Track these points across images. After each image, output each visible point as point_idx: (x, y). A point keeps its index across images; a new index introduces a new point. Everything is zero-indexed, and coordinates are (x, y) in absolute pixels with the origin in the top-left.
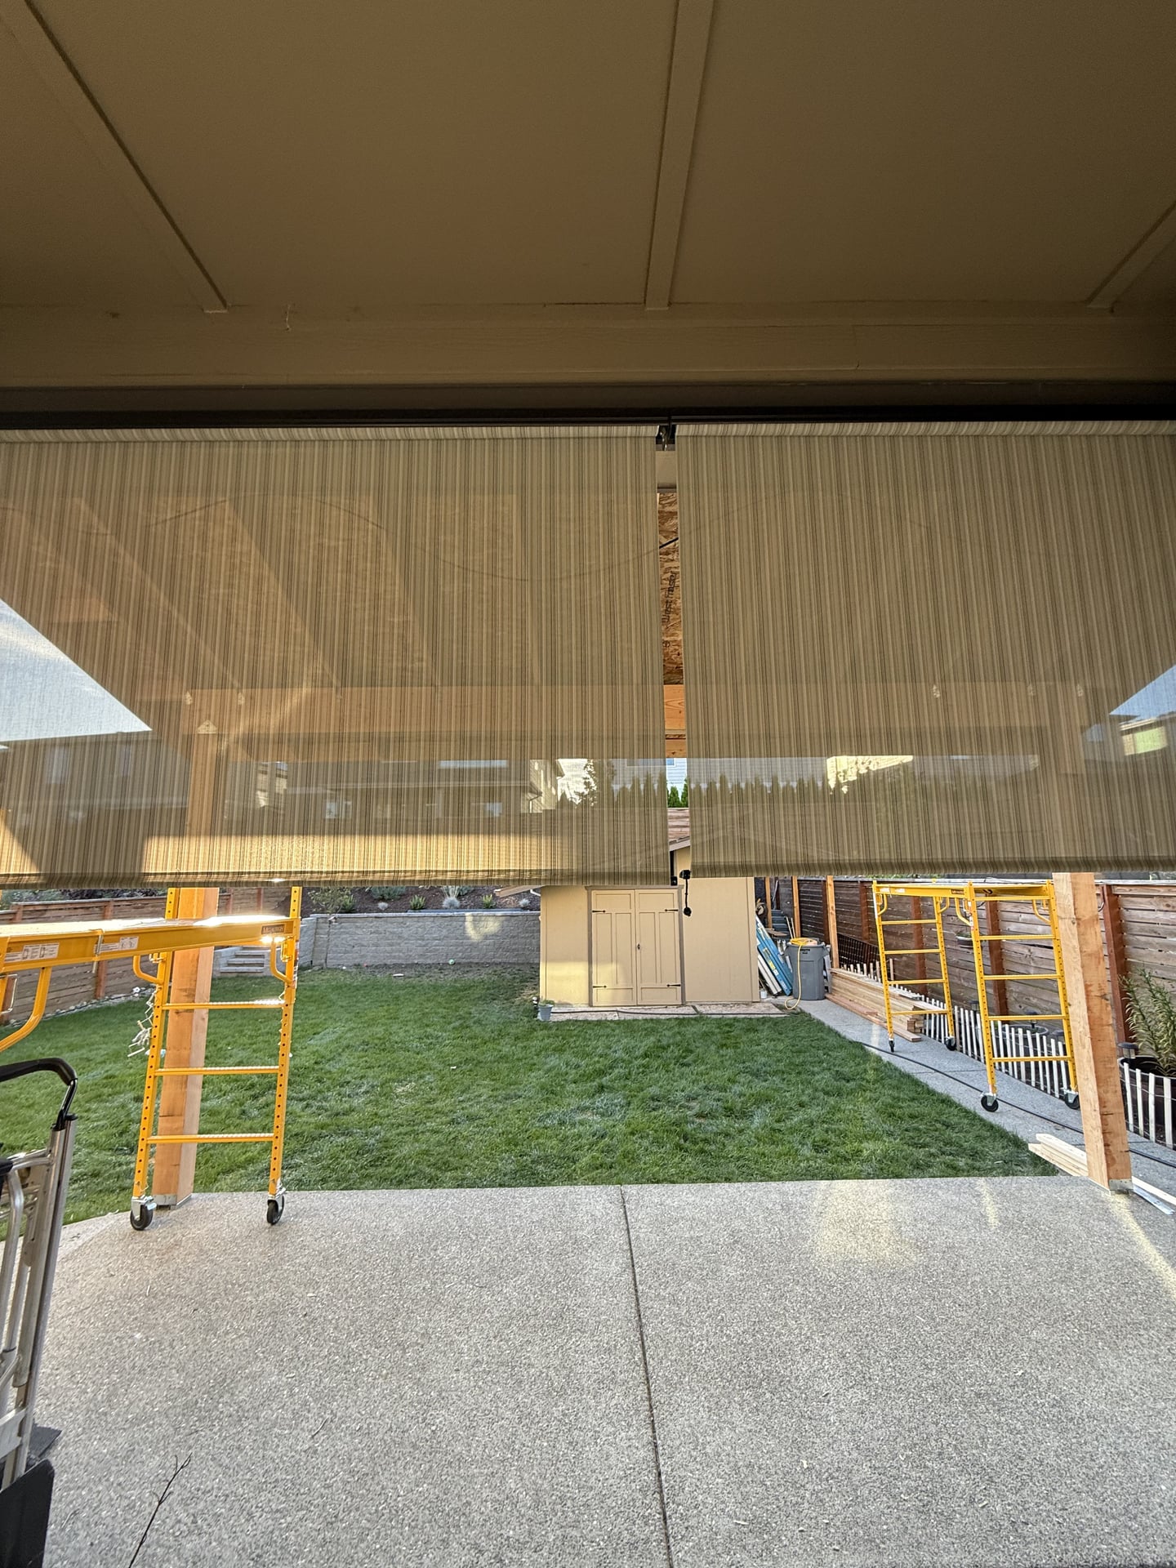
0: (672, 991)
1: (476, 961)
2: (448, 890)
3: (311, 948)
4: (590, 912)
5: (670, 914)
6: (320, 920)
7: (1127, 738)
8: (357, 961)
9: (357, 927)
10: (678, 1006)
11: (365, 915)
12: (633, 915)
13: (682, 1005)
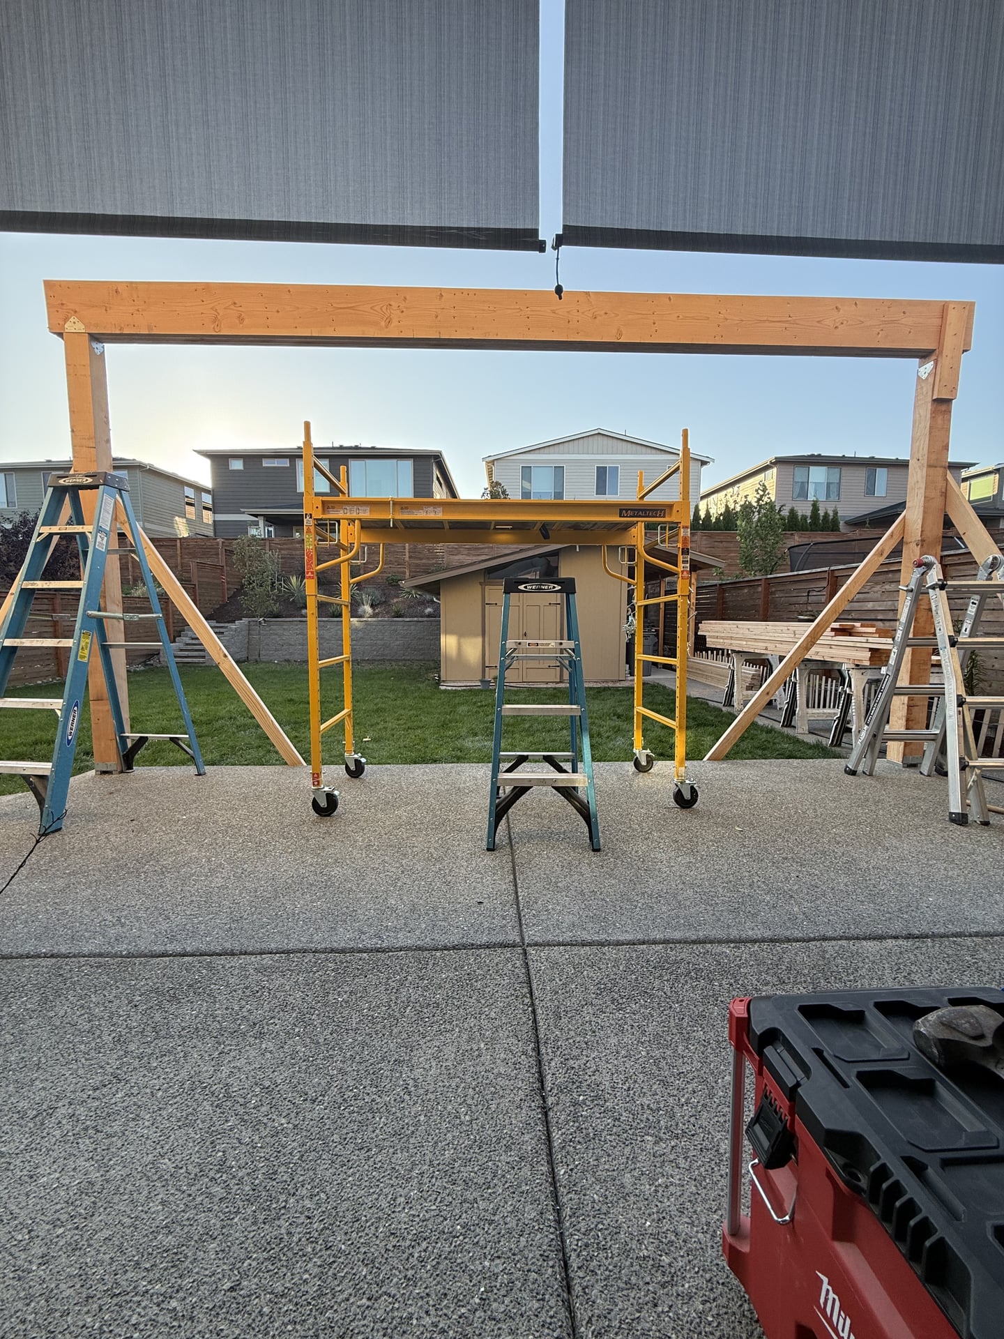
0: (552, 671)
1: (389, 658)
2: (362, 599)
3: (246, 646)
4: (484, 604)
5: (554, 607)
6: (252, 623)
7: (965, 485)
8: (287, 657)
9: (284, 629)
10: (557, 683)
11: (291, 619)
12: (521, 607)
13: (560, 682)
